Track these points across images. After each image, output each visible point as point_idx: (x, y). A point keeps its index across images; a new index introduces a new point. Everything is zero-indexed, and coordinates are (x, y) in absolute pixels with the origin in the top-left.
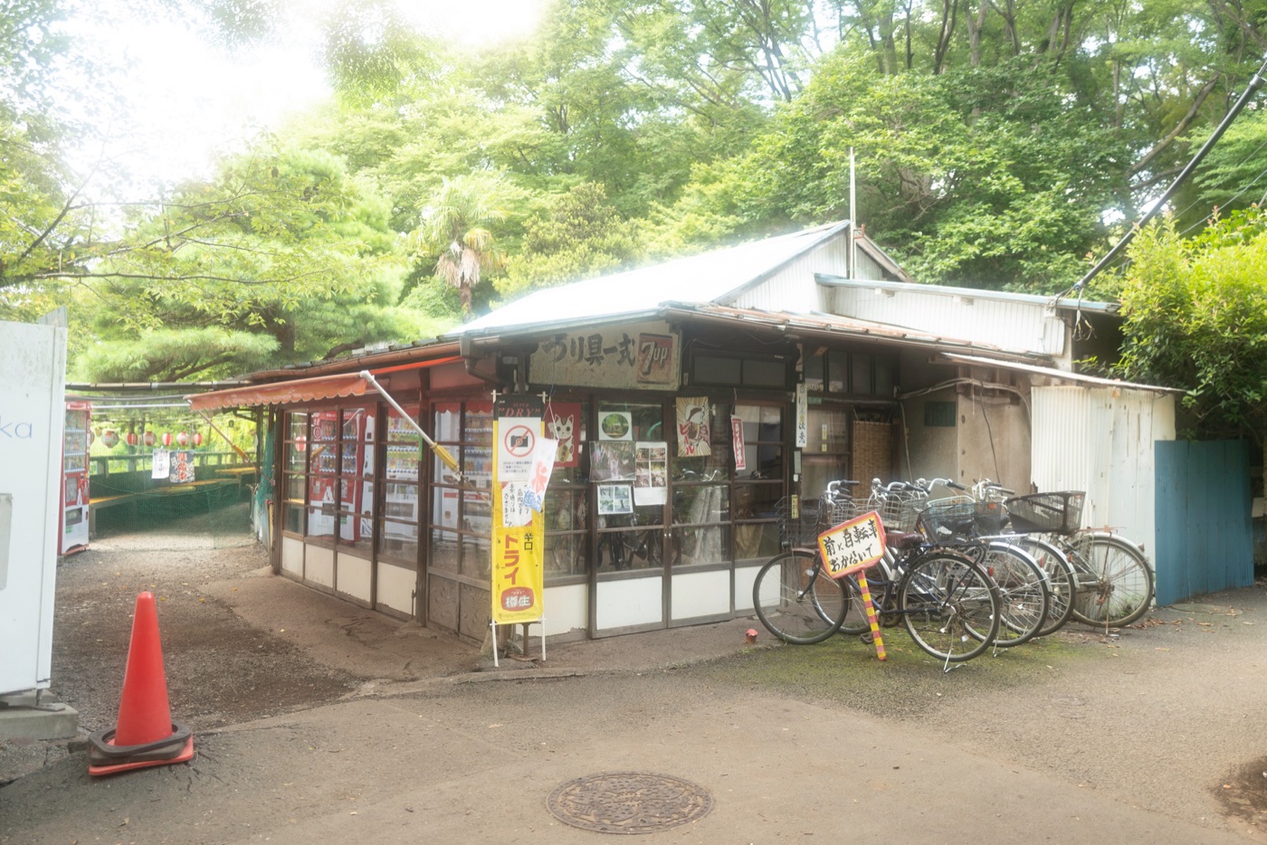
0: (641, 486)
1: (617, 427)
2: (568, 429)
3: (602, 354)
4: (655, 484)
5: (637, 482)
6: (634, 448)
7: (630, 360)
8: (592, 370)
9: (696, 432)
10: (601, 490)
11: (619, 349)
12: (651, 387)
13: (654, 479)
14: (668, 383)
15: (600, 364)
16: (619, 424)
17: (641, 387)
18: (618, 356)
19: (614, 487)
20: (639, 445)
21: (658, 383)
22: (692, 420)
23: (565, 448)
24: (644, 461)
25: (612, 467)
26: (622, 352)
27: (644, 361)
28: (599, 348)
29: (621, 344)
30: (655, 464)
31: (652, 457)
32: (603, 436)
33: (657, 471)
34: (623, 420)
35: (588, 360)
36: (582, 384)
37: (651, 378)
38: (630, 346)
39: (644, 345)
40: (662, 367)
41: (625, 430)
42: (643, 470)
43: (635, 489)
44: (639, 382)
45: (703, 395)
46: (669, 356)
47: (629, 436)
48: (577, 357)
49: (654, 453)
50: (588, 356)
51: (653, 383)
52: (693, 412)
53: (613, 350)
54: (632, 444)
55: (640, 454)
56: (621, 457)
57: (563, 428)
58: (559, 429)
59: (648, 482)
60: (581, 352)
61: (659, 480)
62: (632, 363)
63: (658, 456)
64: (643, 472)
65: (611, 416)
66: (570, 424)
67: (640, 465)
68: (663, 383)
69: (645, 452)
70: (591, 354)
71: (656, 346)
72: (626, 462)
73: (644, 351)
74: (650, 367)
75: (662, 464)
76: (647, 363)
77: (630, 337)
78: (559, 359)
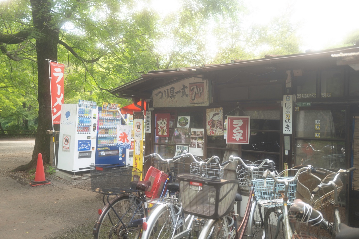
0: (192, 147)
1: (183, 122)
2: (165, 123)
3: (175, 94)
4: (199, 147)
5: (191, 145)
6: (190, 131)
7: (186, 95)
8: (172, 101)
9: (215, 124)
10: (178, 147)
11: (181, 91)
12: (196, 105)
13: (198, 144)
14: (203, 103)
15: (174, 98)
16: (184, 121)
17: (192, 105)
18: (181, 94)
19: (182, 146)
20: (192, 130)
21: (199, 103)
22: (213, 119)
23: (163, 130)
24: (194, 136)
25: (182, 138)
26: (183, 92)
27: (192, 94)
28: (174, 92)
29: (182, 89)
30: (199, 138)
31: (198, 135)
32: (179, 126)
33: (200, 141)
34: (186, 119)
35: (170, 97)
36: (169, 106)
37: (195, 101)
38: (186, 89)
39: (192, 88)
40: (200, 96)
41: (187, 123)
42: (194, 140)
43: (190, 148)
44: (190, 104)
45: (220, 107)
46: (203, 91)
47: (188, 126)
48: (167, 97)
49: (199, 133)
50: (170, 96)
51: (197, 103)
52: (214, 115)
53: (179, 92)
54: (189, 129)
55: (193, 134)
56: (186, 134)
57: (163, 123)
58: (161, 123)
59: (195, 146)
60: (168, 94)
61: (200, 145)
62: (187, 96)
63: (201, 135)
64: (194, 141)
65: (182, 118)
66: (165, 121)
67: (193, 138)
68: (201, 103)
69: (195, 133)
70: (171, 95)
71: (197, 88)
72: (187, 136)
73: (192, 90)
74: (195, 97)
75: (202, 138)
76: (194, 95)
77: (186, 86)
78: (161, 98)
